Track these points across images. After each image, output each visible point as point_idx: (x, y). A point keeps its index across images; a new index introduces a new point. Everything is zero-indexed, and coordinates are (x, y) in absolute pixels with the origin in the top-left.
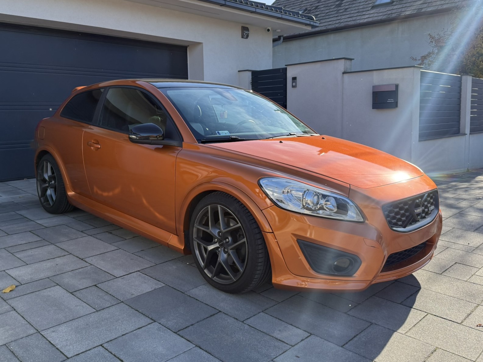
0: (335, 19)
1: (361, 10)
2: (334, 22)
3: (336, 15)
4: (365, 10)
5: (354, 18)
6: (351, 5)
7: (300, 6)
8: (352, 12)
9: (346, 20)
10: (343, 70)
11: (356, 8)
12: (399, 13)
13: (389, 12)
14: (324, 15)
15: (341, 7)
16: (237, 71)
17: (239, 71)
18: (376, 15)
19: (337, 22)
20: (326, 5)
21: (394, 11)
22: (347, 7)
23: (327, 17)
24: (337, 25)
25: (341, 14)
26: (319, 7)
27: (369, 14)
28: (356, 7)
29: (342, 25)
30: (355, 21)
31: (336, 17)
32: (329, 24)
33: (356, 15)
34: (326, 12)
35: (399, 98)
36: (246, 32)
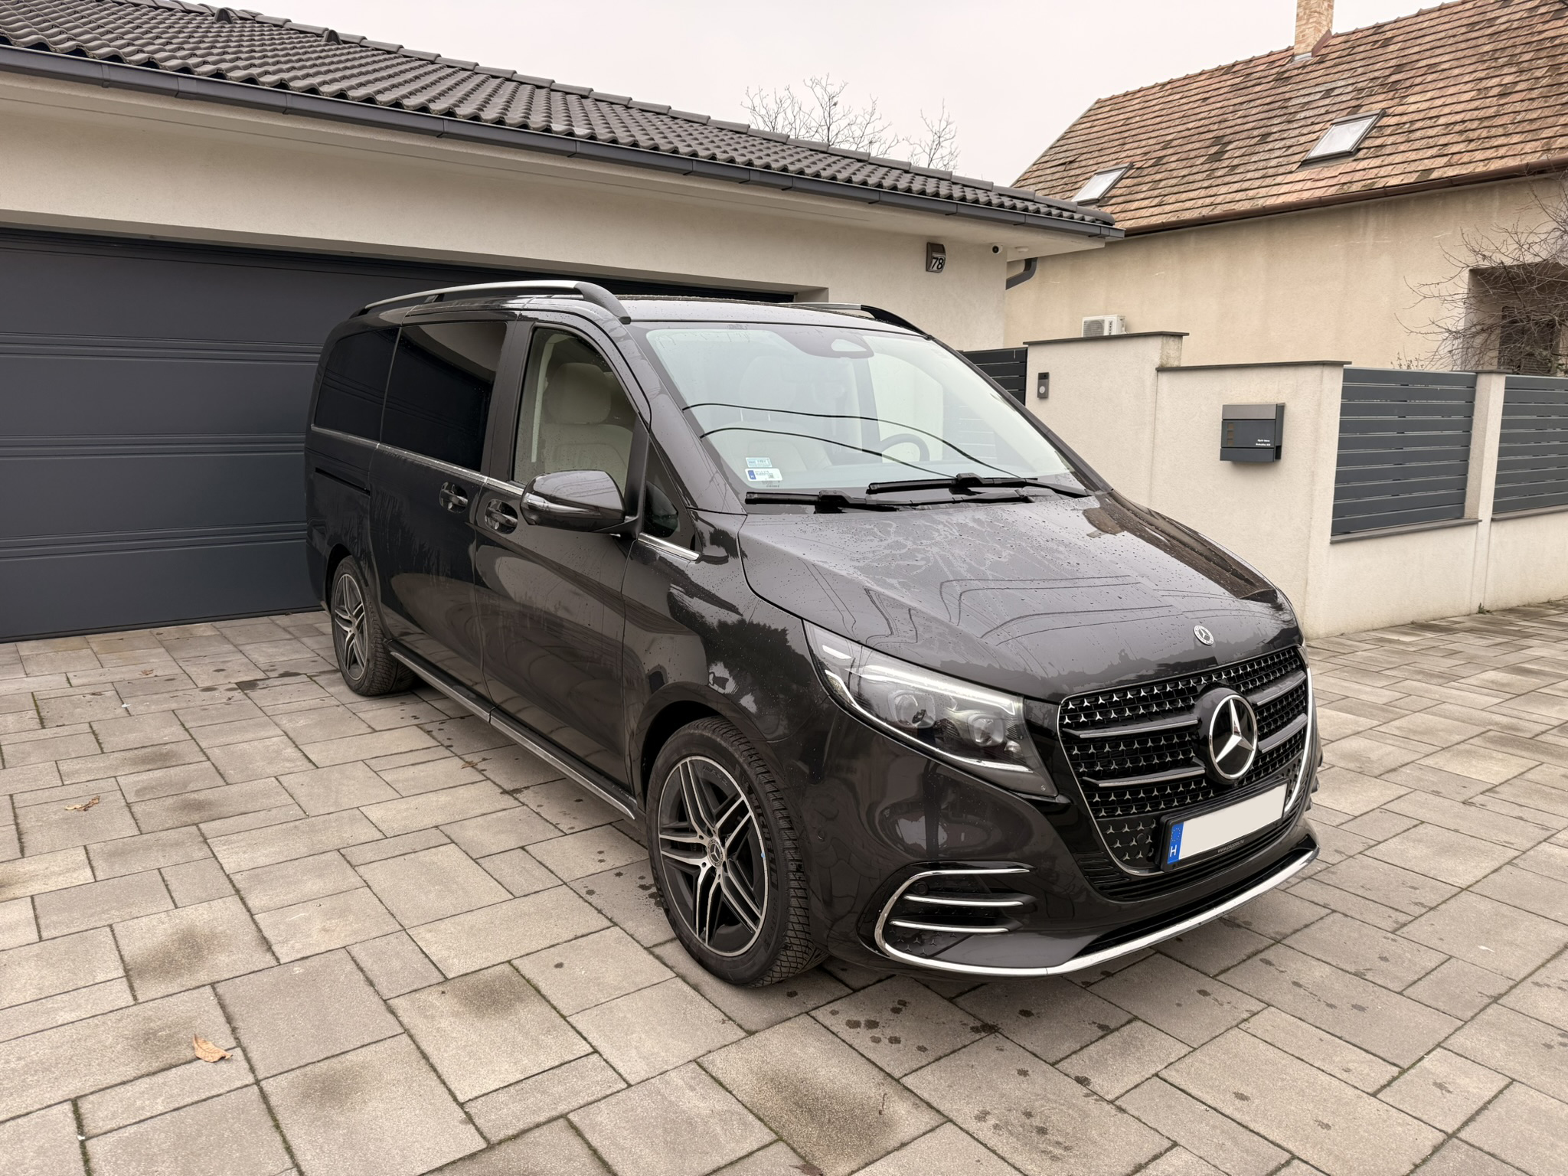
0: (1203, 193)
1: (1271, 172)
2: (1200, 202)
3: (1206, 184)
4: (1282, 170)
5: (1251, 193)
6: (1247, 158)
7: (1117, 156)
8: (1249, 175)
9: (1229, 197)
10: (1157, 363)
11: (1261, 165)
12: (1369, 181)
13: (1344, 179)
14: (1173, 182)
15: (1220, 160)
18: (1309, 185)
19: (1208, 201)
20: (1184, 156)
21: (1358, 176)
22: (1236, 162)
23: (1182, 188)
24: (1205, 212)
25: (1219, 181)
26: (1165, 161)
27: (1291, 182)
28: (1259, 163)
29: (1218, 210)
30: (1252, 202)
31: (1206, 188)
32: (1185, 207)
33: (1257, 183)
34: (1182, 174)
35: (1284, 437)
36: (939, 256)
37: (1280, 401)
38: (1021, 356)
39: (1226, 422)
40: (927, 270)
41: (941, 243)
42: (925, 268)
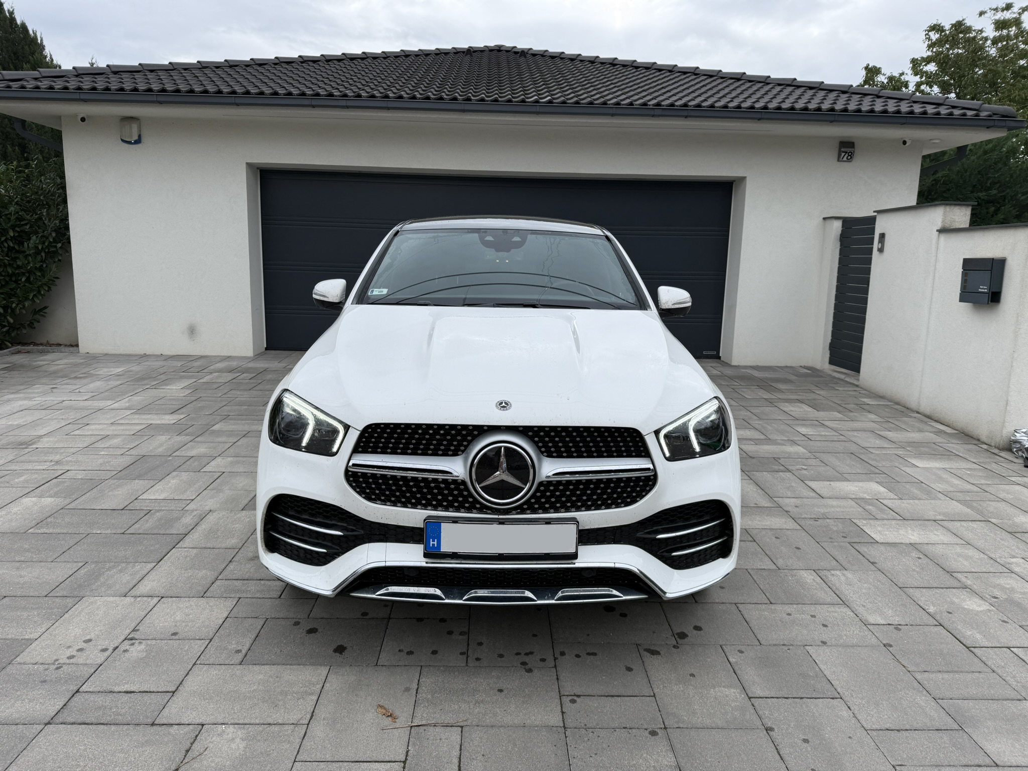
10: (939, 226)
16: (821, 219)
17: (824, 219)
35: (1004, 284)
36: (848, 150)
38: (871, 221)
39: (964, 272)
40: (838, 160)
41: (853, 141)
42: (836, 159)
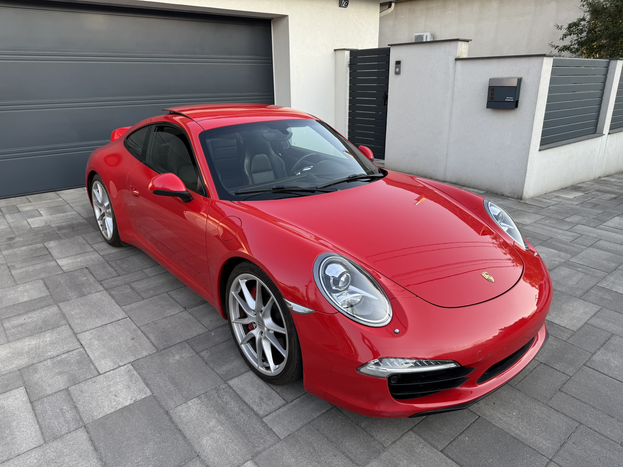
10: (455, 57)
16: (333, 50)
35: (520, 96)
37: (520, 76)
38: (387, 52)
39: (490, 88)
42: (339, 5)
